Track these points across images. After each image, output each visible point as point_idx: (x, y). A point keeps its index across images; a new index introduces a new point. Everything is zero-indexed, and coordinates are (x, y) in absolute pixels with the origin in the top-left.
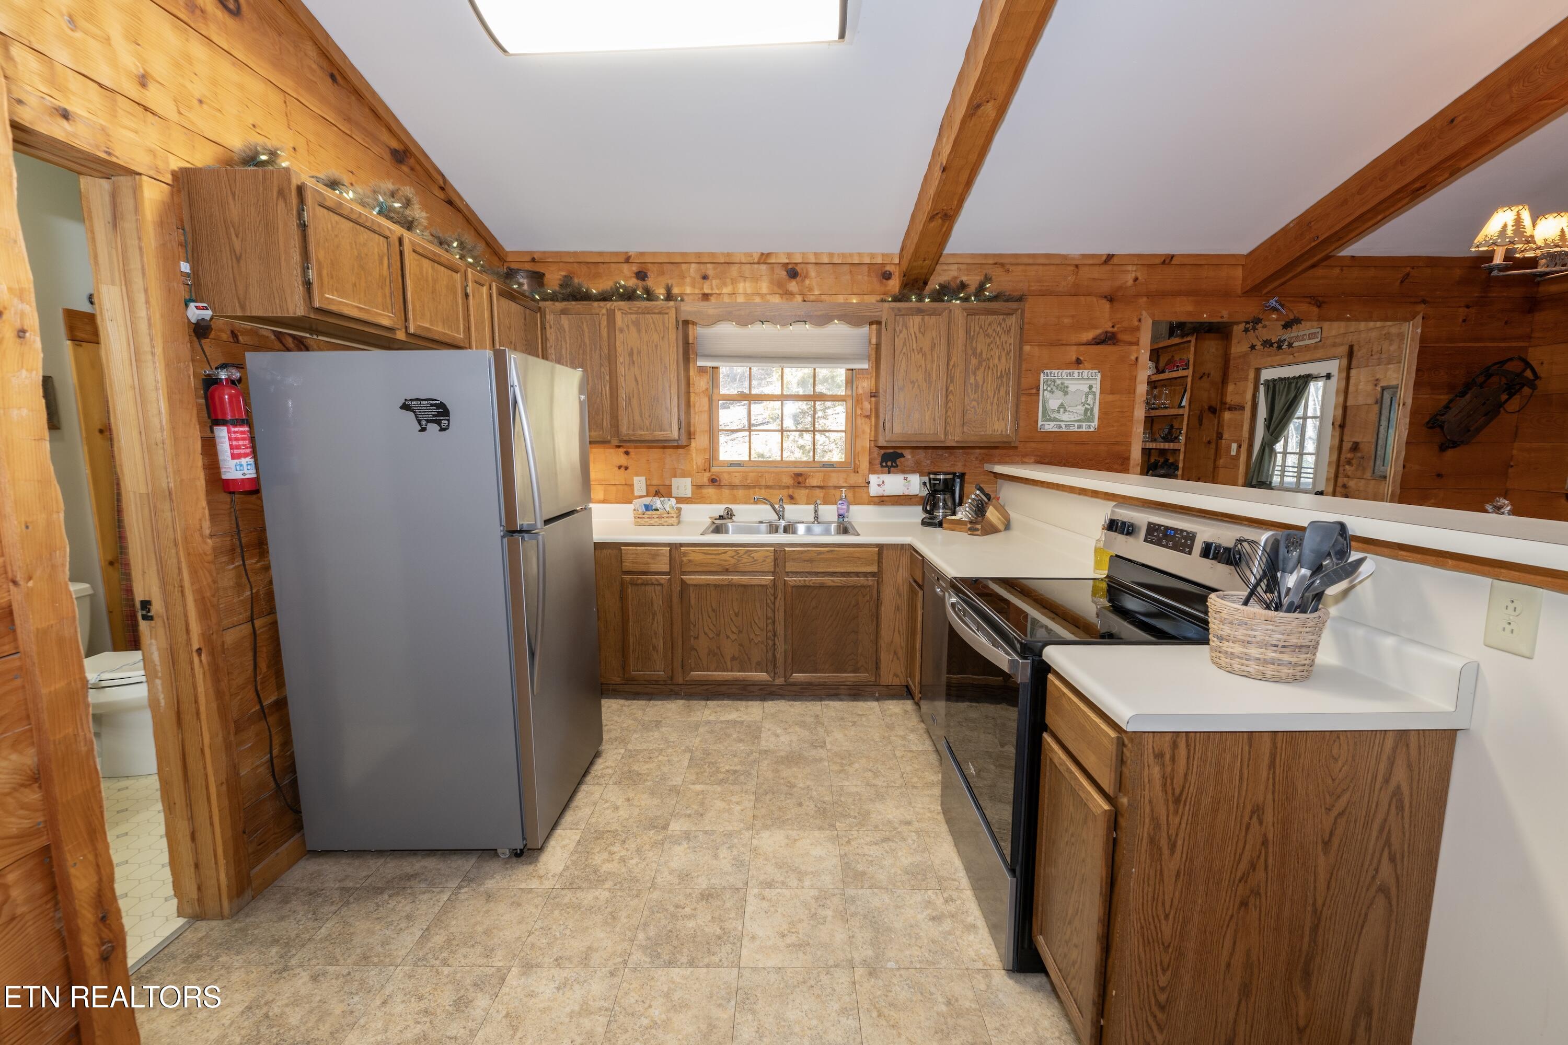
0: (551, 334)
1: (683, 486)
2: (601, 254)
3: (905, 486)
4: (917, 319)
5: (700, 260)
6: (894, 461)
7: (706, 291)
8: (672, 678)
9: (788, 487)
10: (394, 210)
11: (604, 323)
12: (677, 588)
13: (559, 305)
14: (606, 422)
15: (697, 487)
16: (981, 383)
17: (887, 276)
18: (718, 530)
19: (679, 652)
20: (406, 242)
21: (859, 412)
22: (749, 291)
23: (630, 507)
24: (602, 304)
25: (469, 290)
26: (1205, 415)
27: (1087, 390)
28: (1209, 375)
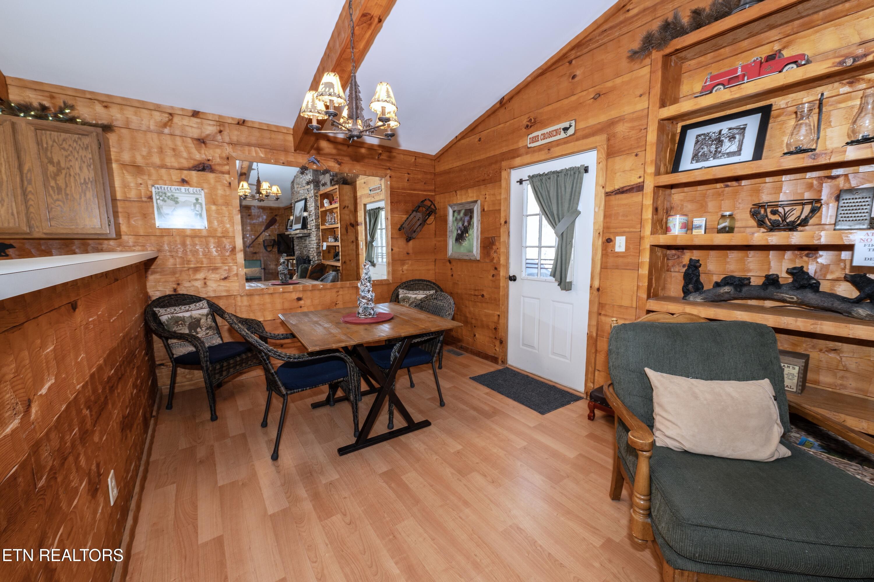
16: (63, 187)
26: (349, 228)
27: (195, 201)
28: (348, 207)
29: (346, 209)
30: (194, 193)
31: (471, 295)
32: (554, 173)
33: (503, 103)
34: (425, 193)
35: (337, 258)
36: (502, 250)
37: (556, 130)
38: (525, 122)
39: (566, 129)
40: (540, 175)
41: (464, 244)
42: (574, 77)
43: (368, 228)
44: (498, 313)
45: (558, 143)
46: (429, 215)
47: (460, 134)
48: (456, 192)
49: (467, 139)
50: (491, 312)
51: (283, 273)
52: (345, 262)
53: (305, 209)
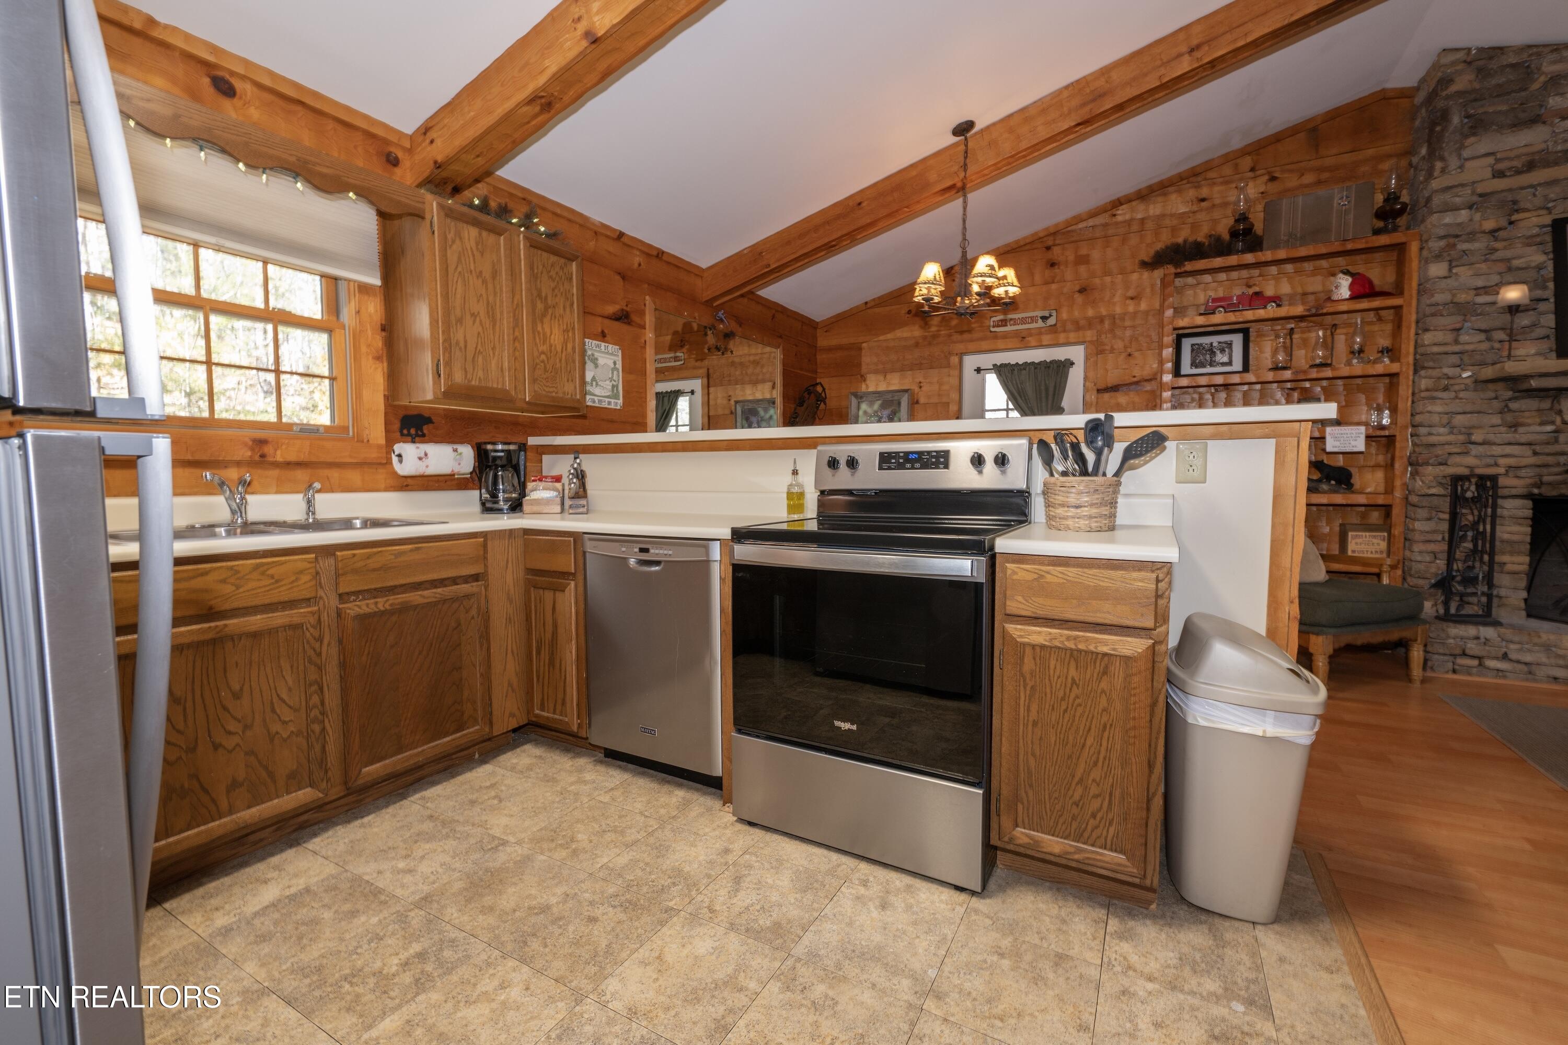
3: (455, 459)
4: (471, 230)
6: (419, 428)
9: (239, 463)
16: (548, 334)
17: (393, 160)
27: (612, 366)
30: (612, 354)
32: (1028, 364)
37: (1031, 318)
39: (1044, 318)
40: (1008, 365)
42: (1053, 265)
45: (1031, 332)
46: (819, 405)
47: (873, 300)
49: (887, 308)
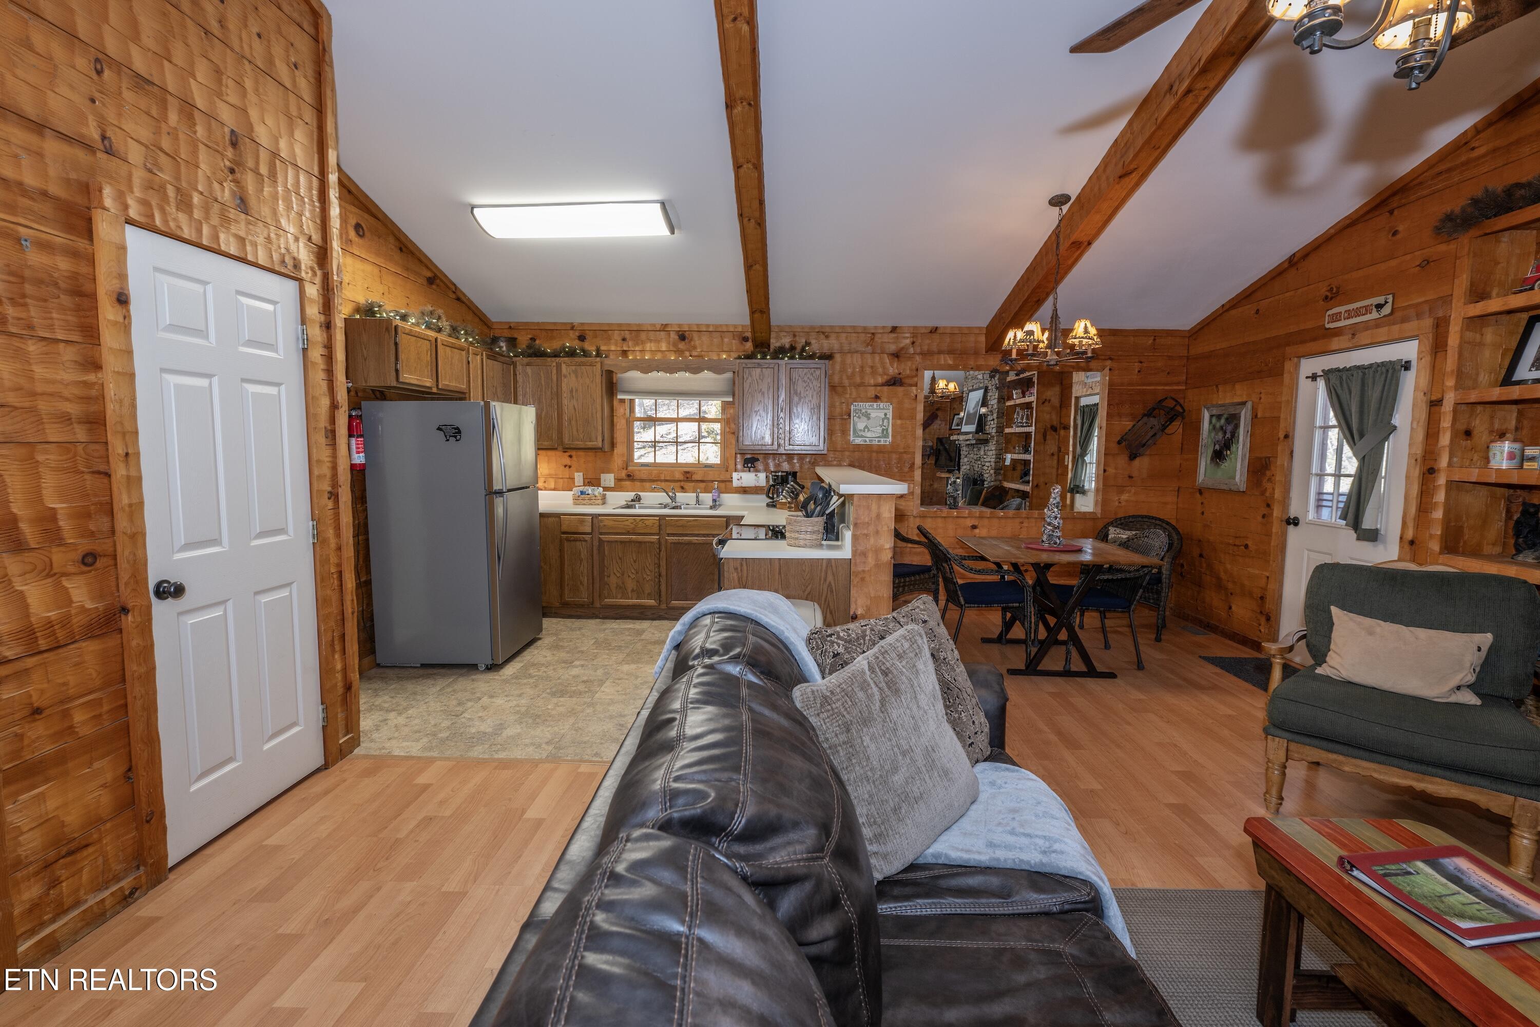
0: (520, 378)
1: (608, 479)
2: (555, 324)
3: (756, 480)
4: (758, 370)
5: (620, 327)
6: (750, 463)
7: (625, 349)
8: (592, 603)
9: (680, 481)
10: (434, 324)
11: (554, 371)
12: (596, 543)
13: (526, 360)
14: (555, 436)
15: (618, 480)
16: (801, 412)
17: (745, 339)
18: (628, 507)
19: (597, 585)
20: (439, 340)
21: (728, 430)
22: (653, 349)
23: (572, 493)
24: (553, 359)
25: (470, 359)
26: (1048, 433)
27: (883, 416)
28: (1050, 401)
29: (1047, 403)
30: (883, 409)
31: (1229, 544)
32: (1358, 368)
33: (1293, 262)
34: (1167, 388)
35: (1026, 479)
36: (1278, 477)
37: (1366, 307)
38: (1324, 291)
39: (1379, 307)
40: (1338, 370)
41: (1222, 467)
42: (1395, 234)
43: (1079, 434)
44: (1267, 574)
45: (1366, 326)
46: (1172, 420)
47: (1229, 301)
48: (1217, 386)
49: (1240, 309)
50: (1257, 572)
51: (952, 496)
52: (1037, 486)
53: (984, 403)
